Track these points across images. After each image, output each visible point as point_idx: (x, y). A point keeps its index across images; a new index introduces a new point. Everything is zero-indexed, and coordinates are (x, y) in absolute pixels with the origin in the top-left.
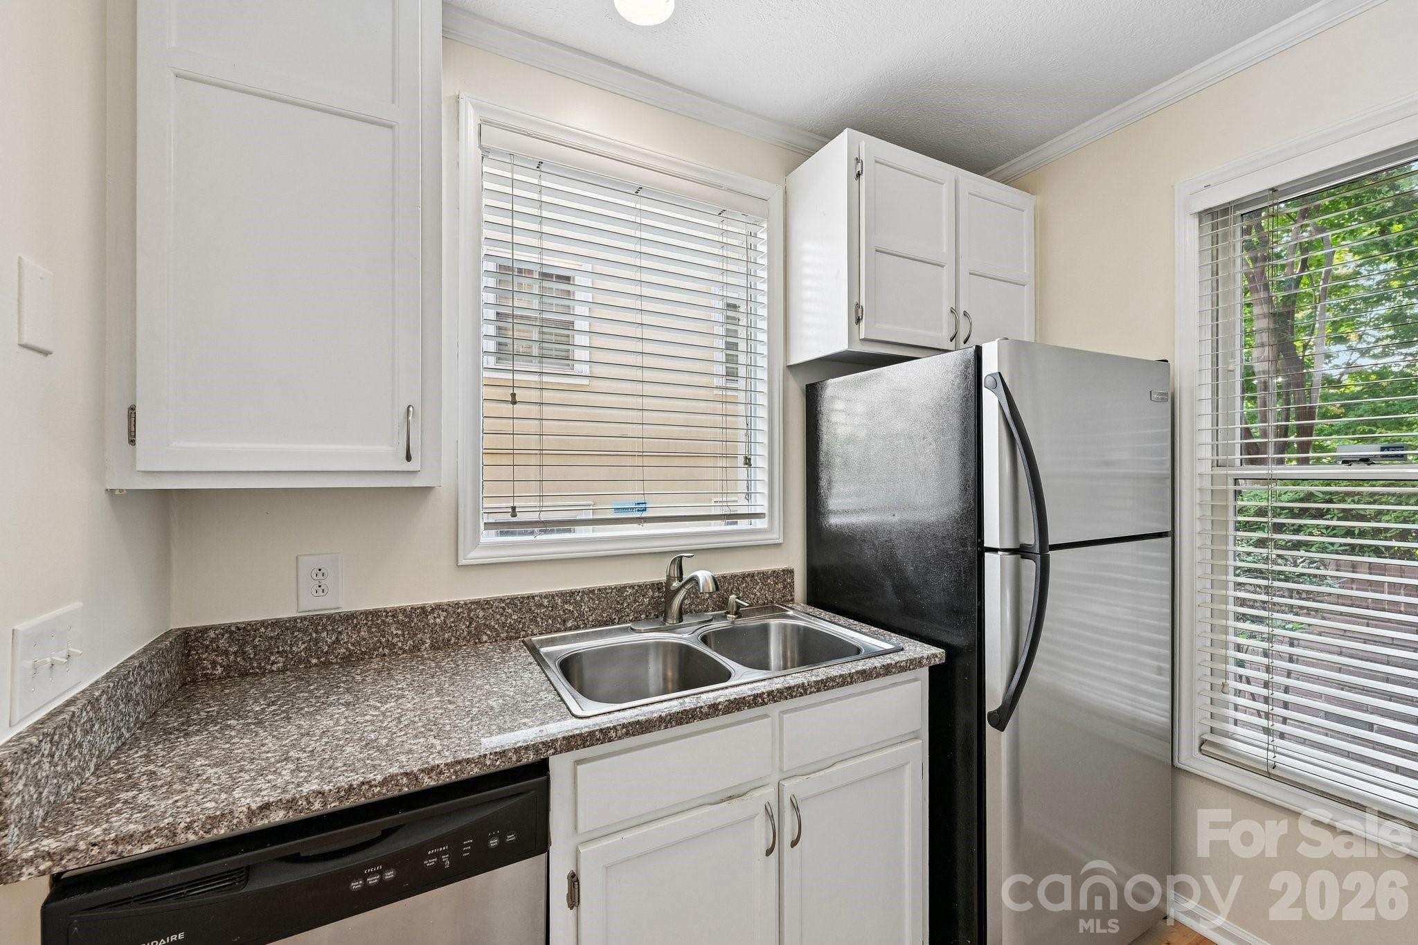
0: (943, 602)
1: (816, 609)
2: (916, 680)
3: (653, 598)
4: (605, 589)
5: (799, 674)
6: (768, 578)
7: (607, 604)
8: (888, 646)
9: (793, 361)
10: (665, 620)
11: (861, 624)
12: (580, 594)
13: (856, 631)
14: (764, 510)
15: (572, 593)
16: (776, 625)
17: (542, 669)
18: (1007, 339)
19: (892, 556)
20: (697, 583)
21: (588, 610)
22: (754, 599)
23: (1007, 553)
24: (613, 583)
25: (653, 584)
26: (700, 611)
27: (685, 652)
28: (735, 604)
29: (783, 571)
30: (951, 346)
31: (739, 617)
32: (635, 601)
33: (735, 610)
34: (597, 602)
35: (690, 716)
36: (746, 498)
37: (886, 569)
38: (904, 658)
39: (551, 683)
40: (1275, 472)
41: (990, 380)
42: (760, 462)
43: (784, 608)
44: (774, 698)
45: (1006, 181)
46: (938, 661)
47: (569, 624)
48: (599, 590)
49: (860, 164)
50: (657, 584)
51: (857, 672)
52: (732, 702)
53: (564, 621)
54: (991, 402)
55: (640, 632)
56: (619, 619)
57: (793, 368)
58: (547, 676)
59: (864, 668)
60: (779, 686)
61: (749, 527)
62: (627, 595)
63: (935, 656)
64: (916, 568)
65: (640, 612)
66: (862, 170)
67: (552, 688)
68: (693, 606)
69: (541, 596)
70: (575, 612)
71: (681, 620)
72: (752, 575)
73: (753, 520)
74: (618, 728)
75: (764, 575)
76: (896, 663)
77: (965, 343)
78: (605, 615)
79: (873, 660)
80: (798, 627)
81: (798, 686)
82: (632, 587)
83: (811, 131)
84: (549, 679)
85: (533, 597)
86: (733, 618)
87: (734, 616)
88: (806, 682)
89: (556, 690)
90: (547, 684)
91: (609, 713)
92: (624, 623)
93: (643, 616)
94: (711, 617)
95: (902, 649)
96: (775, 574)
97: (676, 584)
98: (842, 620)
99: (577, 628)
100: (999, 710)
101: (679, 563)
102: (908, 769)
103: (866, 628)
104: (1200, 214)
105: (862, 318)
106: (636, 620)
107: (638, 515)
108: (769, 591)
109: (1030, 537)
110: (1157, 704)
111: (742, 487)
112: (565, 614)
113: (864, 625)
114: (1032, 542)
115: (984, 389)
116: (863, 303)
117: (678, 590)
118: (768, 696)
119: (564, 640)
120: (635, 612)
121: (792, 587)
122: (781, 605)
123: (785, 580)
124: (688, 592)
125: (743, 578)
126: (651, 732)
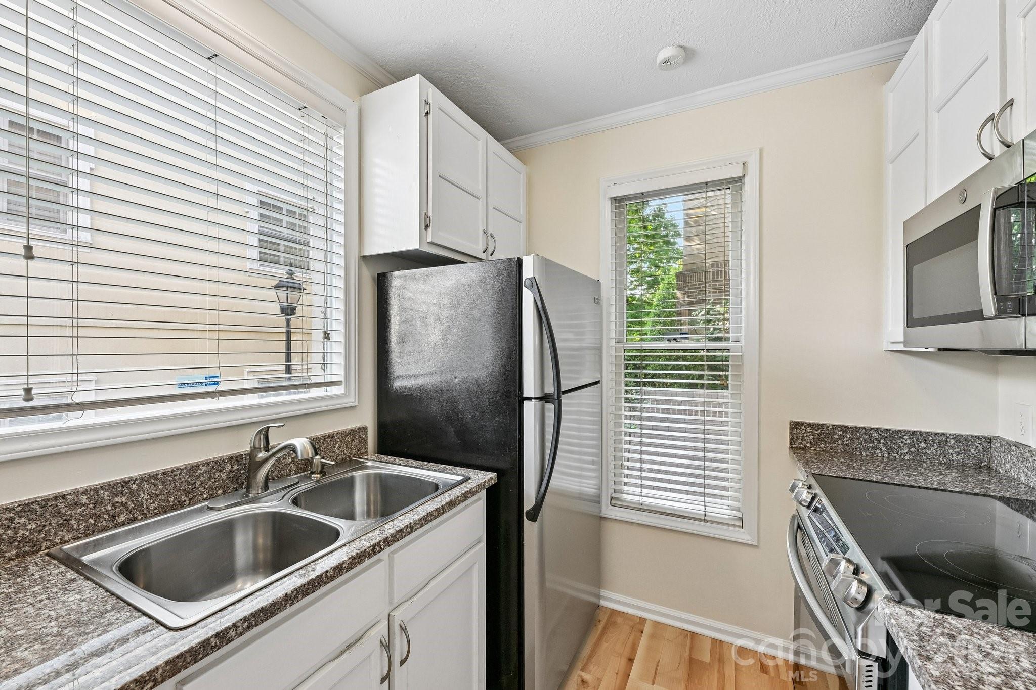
0: (494, 438)
1: (389, 457)
2: (479, 499)
3: (231, 471)
4: (172, 471)
5: (403, 516)
6: (346, 436)
7: (174, 488)
8: (460, 478)
9: (367, 253)
10: (248, 491)
11: (431, 463)
12: (137, 482)
13: (429, 470)
14: (342, 378)
15: (125, 483)
16: (363, 476)
17: (96, 583)
18: (538, 255)
19: (455, 409)
20: (295, 451)
21: (149, 497)
22: (334, 456)
23: (538, 400)
24: (181, 463)
25: (232, 458)
26: (283, 476)
27: (278, 520)
28: (319, 464)
29: (359, 429)
30: (483, 256)
31: (323, 476)
32: (210, 478)
33: (319, 469)
34: (160, 487)
35: (316, 584)
36: (322, 368)
37: (449, 419)
38: (474, 485)
39: (118, 597)
40: (643, 345)
41: (528, 282)
42: (338, 336)
43: (362, 460)
44: (388, 543)
45: (512, 150)
46: (493, 482)
47: (121, 518)
48: (164, 473)
49: (428, 106)
50: (237, 457)
51: (447, 503)
52: (355, 558)
53: (114, 516)
54: (528, 297)
55: (220, 509)
56: (190, 500)
57: (365, 259)
58: (107, 590)
59: (451, 499)
60: (392, 531)
61: (325, 394)
62: (200, 474)
63: (492, 478)
64: (474, 416)
65: (216, 489)
66: (430, 111)
67: (122, 604)
68: (276, 473)
69: (76, 493)
70: (130, 503)
71: (266, 488)
72: (332, 436)
73: (329, 388)
74: (239, 624)
75: (343, 435)
76: (470, 490)
77: (491, 255)
78: (171, 499)
79: (454, 491)
80: (380, 475)
81: (407, 527)
82: (207, 464)
83: (382, 67)
84: (113, 594)
85: (64, 497)
86: (317, 477)
87: (319, 475)
88: (412, 521)
89: (129, 604)
90: (112, 601)
91: (221, 610)
92: (196, 503)
93: (220, 492)
94: (297, 480)
95: (470, 478)
96: (352, 432)
97: (262, 455)
98: (415, 463)
99: (133, 520)
100: (533, 508)
101: (265, 435)
102: (476, 566)
103: (436, 466)
104: (611, 198)
105: (430, 226)
106: (212, 497)
107: (212, 388)
108: (346, 448)
109: (550, 389)
110: (591, 482)
111: (318, 358)
112: (115, 509)
113: (433, 464)
114: (552, 392)
115: (524, 288)
116: (430, 214)
117: (266, 460)
118: (384, 542)
119: (112, 540)
120: (211, 489)
121: (366, 441)
122: (357, 458)
123: (360, 436)
124: (278, 460)
125: (324, 440)
126: (276, 614)
